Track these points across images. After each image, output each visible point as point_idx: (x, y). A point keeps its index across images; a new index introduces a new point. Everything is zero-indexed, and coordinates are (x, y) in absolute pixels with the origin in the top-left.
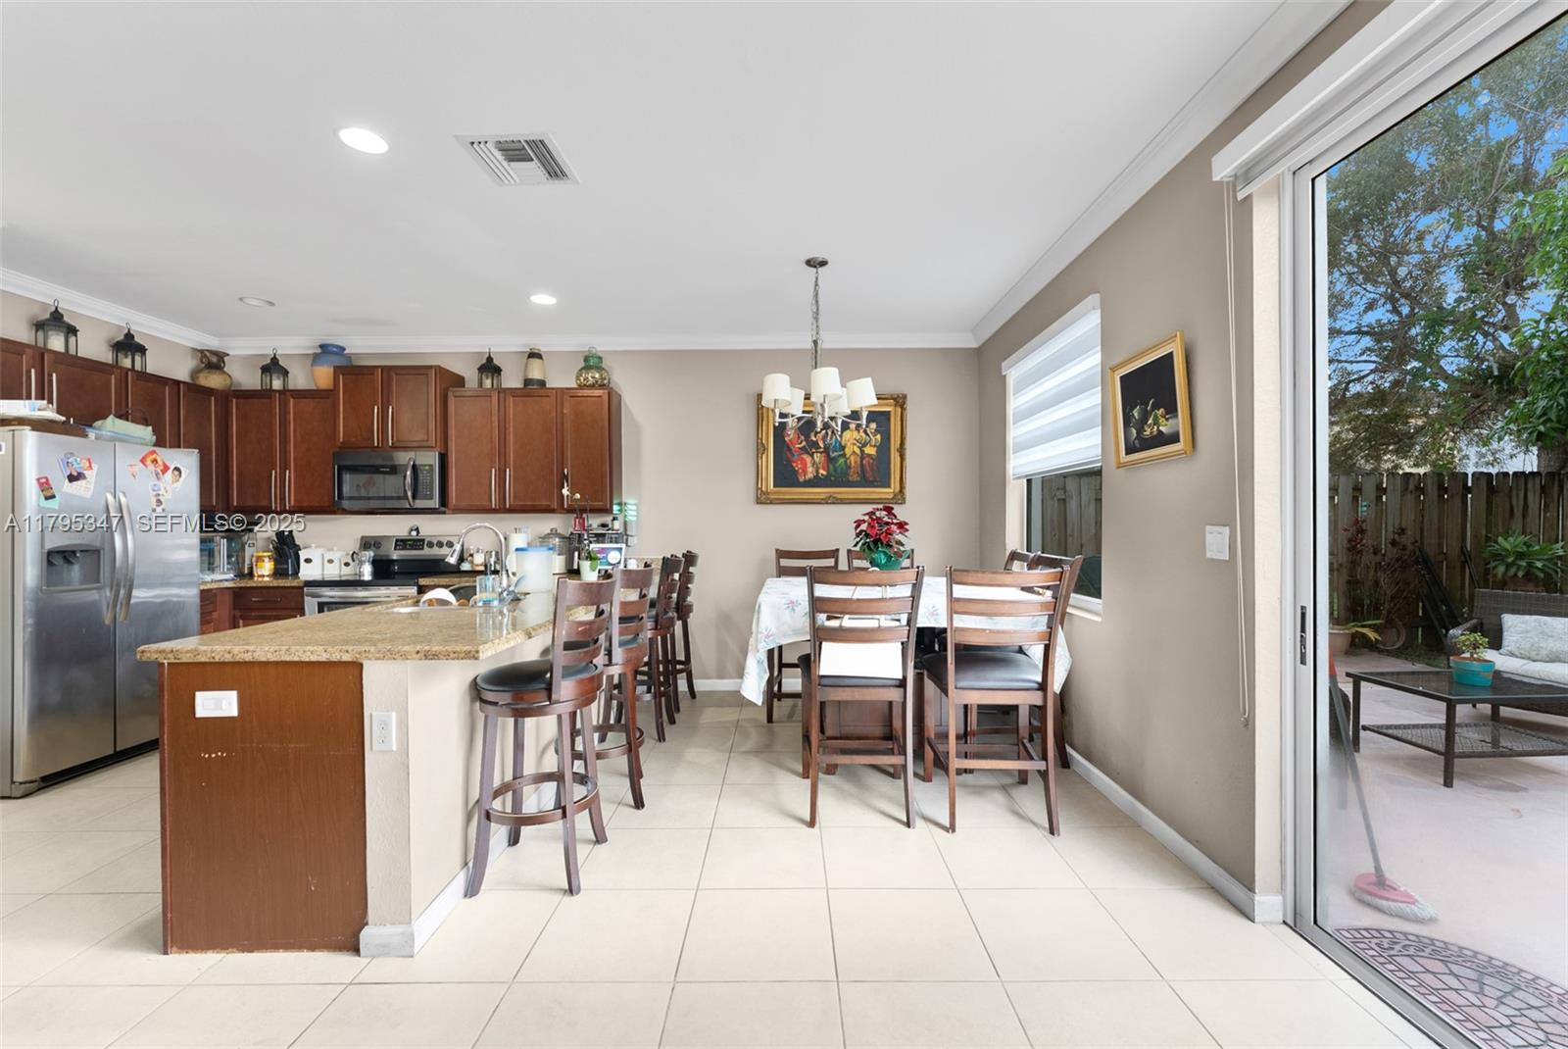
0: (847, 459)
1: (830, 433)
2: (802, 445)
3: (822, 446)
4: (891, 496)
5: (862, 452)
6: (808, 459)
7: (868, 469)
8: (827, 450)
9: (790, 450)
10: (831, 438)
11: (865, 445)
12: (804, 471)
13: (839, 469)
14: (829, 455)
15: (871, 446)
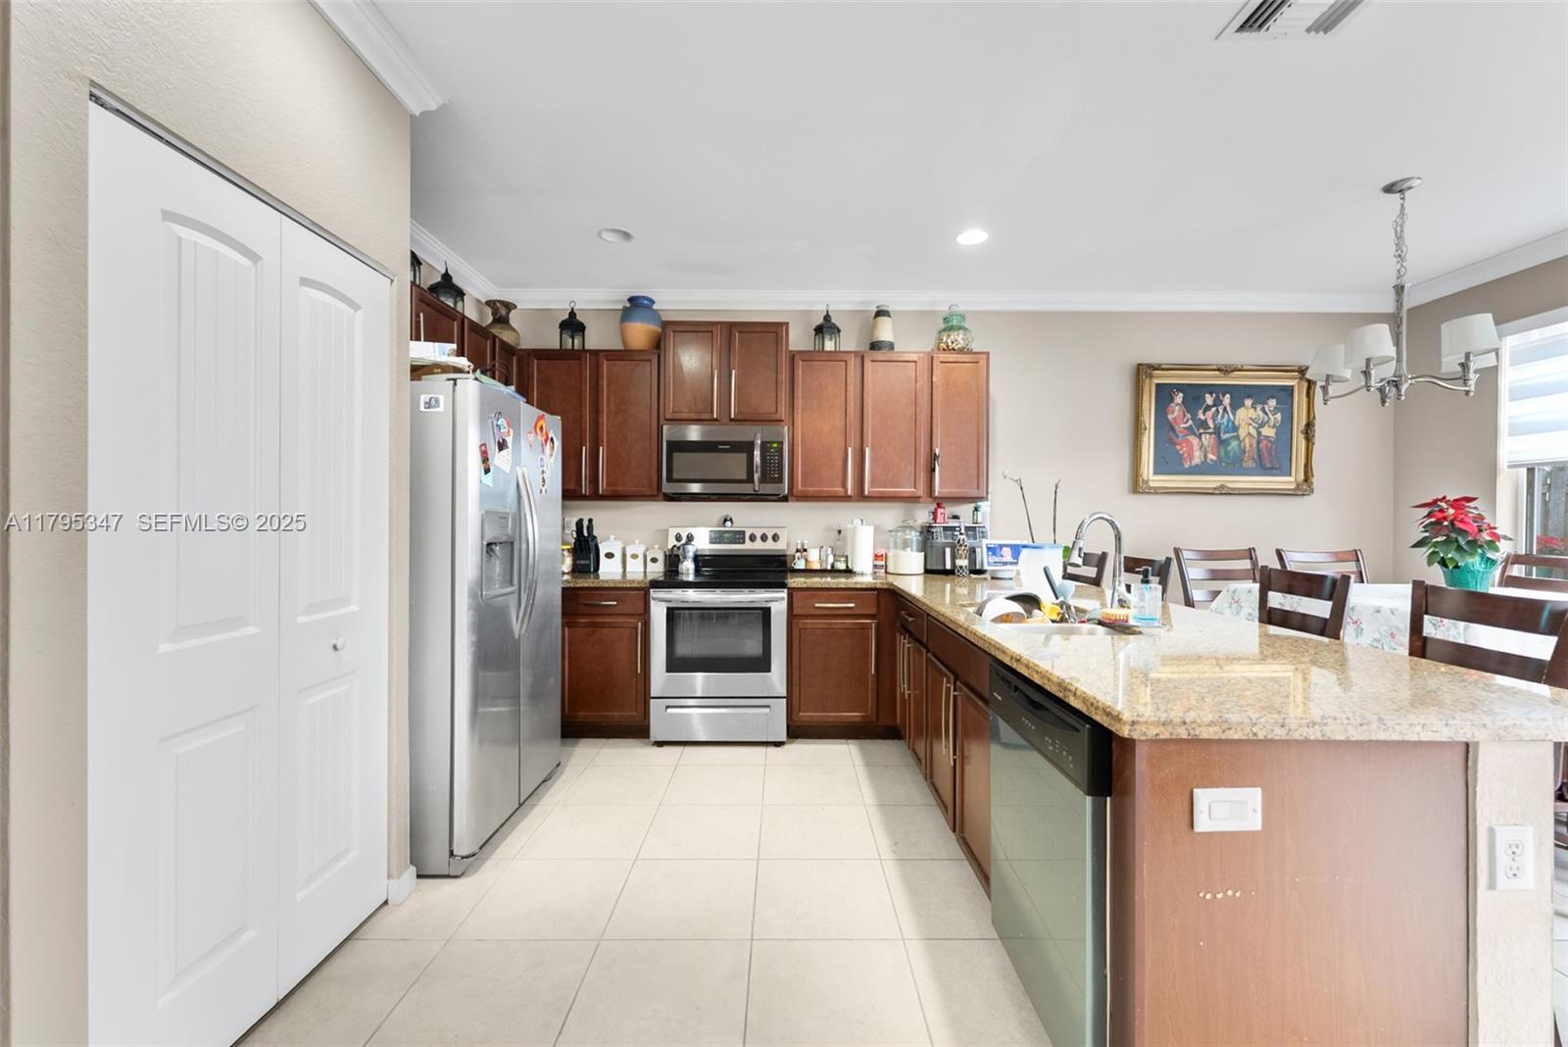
0: (1240, 442)
1: (1221, 411)
2: (1187, 425)
3: (1212, 426)
4: (1293, 486)
5: (1259, 433)
6: (1194, 440)
7: (1266, 454)
8: (1217, 431)
9: (1172, 429)
10: (1223, 416)
11: (1262, 425)
12: (1189, 454)
13: (1231, 454)
14: (1219, 437)
15: (1269, 426)
